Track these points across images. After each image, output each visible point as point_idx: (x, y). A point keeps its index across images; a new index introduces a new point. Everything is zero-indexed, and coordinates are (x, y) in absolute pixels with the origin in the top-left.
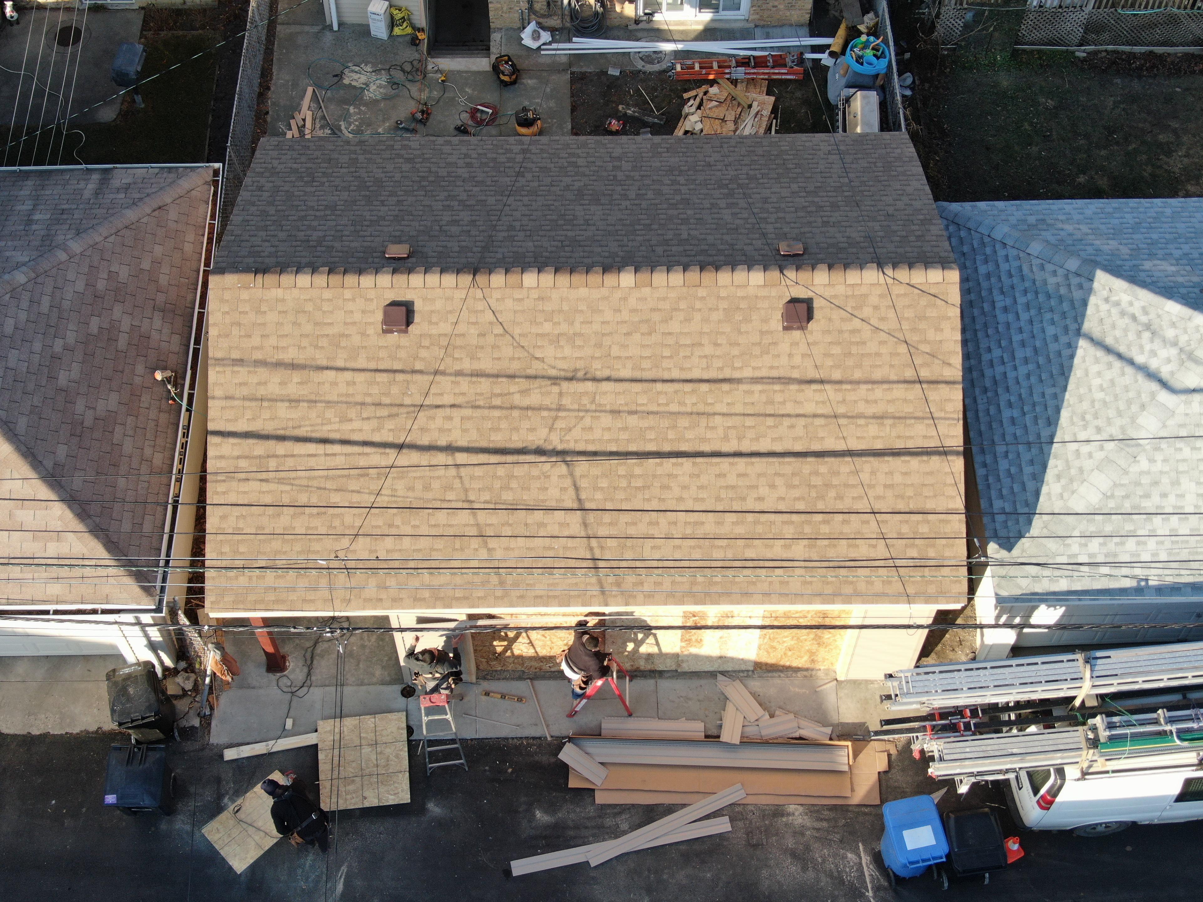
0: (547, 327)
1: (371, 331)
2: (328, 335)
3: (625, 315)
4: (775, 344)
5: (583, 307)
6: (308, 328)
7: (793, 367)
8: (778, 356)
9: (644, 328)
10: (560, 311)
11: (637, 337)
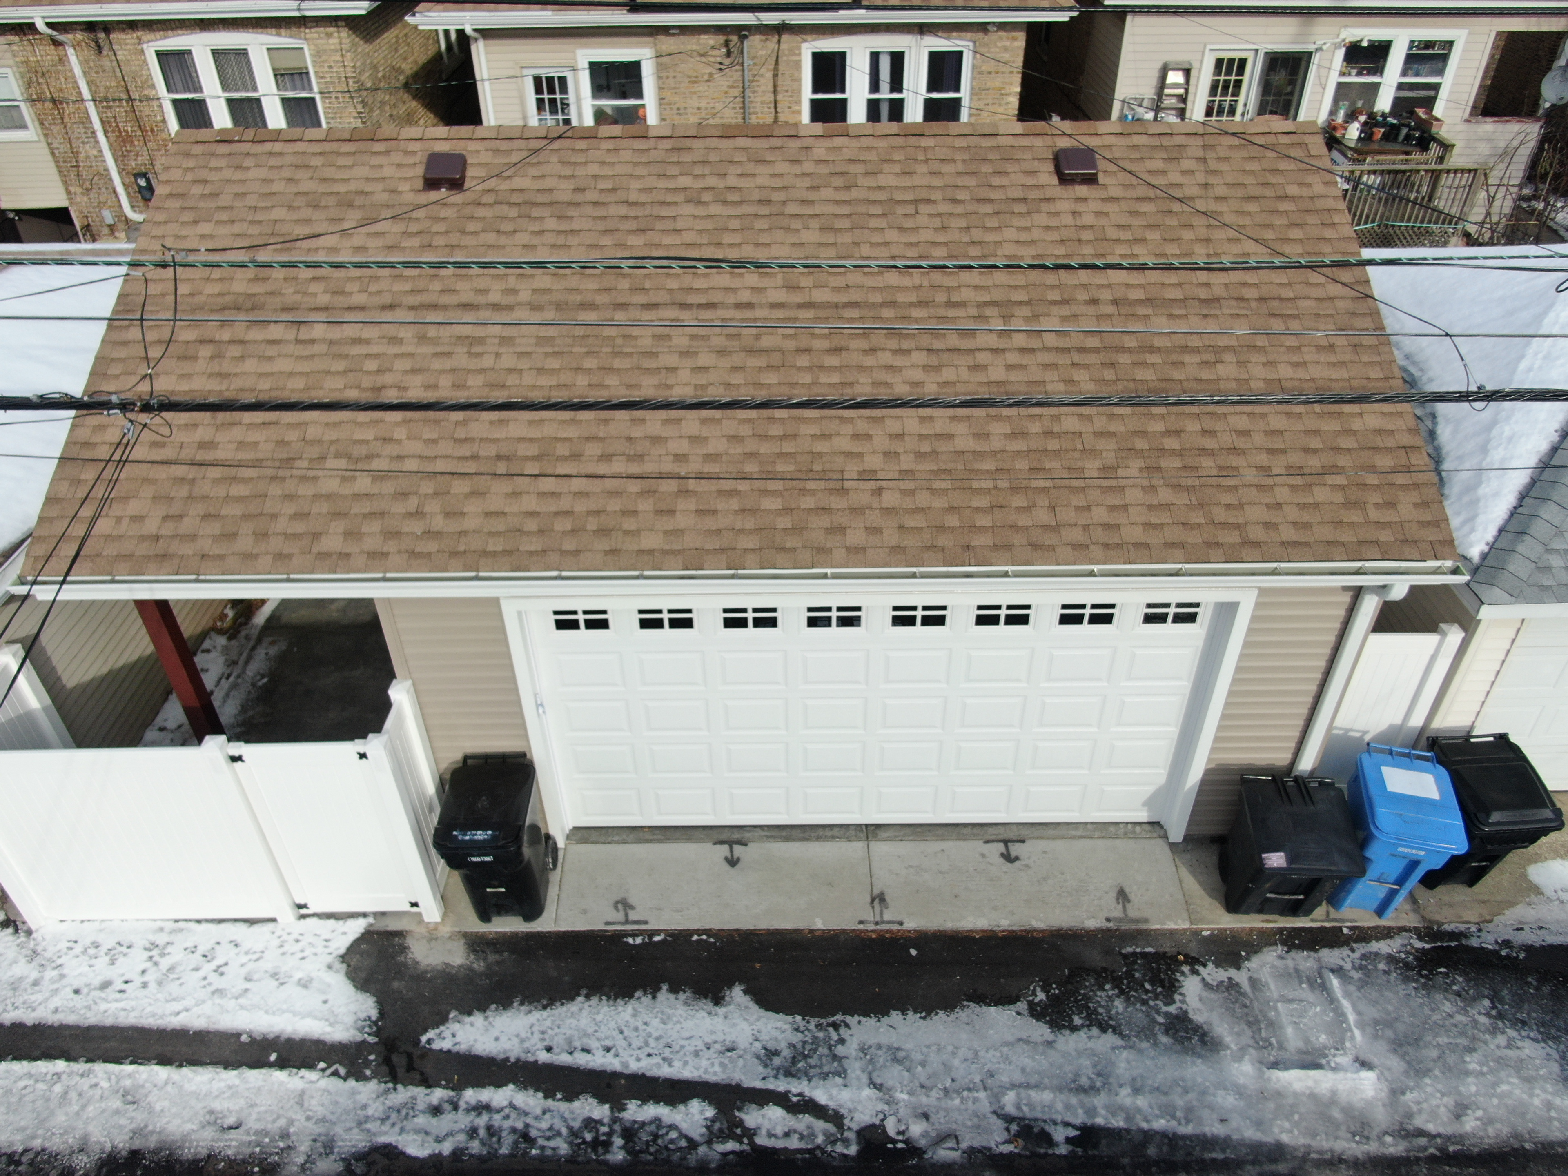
0: (684, 181)
1: (404, 187)
2: (338, 193)
3: (808, 167)
4: (1048, 200)
5: (739, 157)
6: (307, 186)
7: (1083, 227)
8: (1057, 214)
9: (838, 182)
10: (704, 163)
11: (827, 193)
